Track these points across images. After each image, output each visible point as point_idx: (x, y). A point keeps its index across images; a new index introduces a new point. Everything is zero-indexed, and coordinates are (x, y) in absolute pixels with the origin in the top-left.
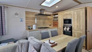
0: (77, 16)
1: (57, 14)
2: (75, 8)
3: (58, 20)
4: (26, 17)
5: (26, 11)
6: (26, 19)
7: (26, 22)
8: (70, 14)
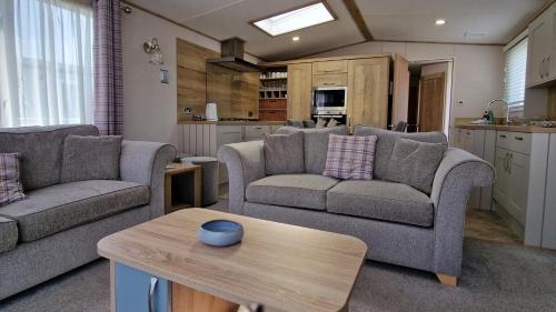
0: (366, 80)
1: (284, 69)
2: (352, 54)
3: (284, 93)
4: (180, 67)
5: (178, 39)
6: (179, 76)
7: (178, 86)
8: (340, 72)
